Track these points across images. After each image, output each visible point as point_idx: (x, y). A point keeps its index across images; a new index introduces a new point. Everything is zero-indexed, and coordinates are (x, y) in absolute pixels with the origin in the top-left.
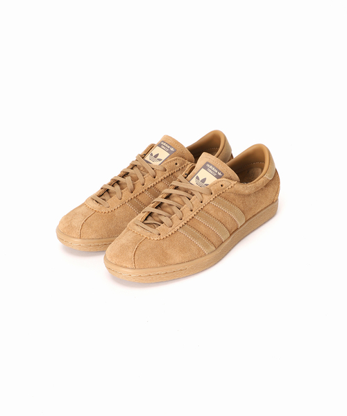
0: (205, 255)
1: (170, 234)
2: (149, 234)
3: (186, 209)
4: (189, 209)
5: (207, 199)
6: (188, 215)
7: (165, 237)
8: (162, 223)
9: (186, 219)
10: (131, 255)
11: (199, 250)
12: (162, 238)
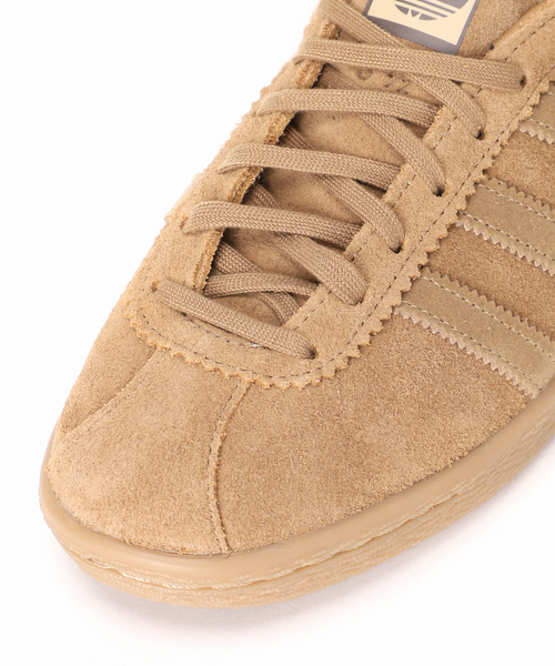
0: (528, 401)
1: (365, 340)
2: (259, 358)
3: (409, 186)
4: (429, 188)
5: (503, 112)
6: (428, 220)
7: (341, 363)
8: (315, 282)
9: (420, 241)
10: (199, 489)
11: (500, 386)
12: (328, 372)
